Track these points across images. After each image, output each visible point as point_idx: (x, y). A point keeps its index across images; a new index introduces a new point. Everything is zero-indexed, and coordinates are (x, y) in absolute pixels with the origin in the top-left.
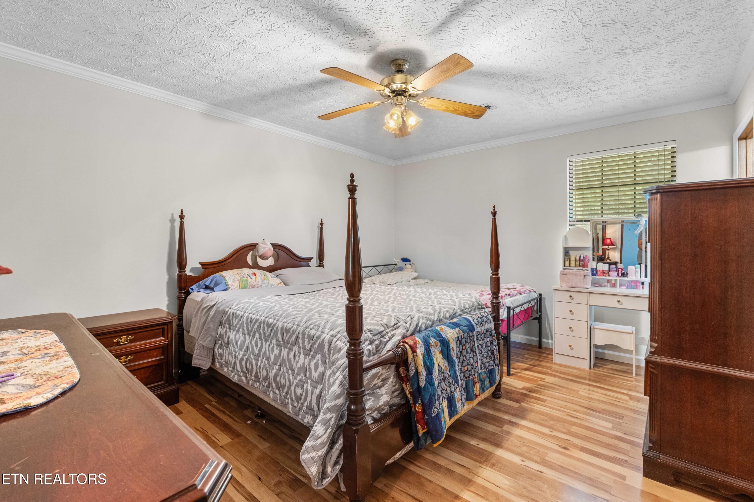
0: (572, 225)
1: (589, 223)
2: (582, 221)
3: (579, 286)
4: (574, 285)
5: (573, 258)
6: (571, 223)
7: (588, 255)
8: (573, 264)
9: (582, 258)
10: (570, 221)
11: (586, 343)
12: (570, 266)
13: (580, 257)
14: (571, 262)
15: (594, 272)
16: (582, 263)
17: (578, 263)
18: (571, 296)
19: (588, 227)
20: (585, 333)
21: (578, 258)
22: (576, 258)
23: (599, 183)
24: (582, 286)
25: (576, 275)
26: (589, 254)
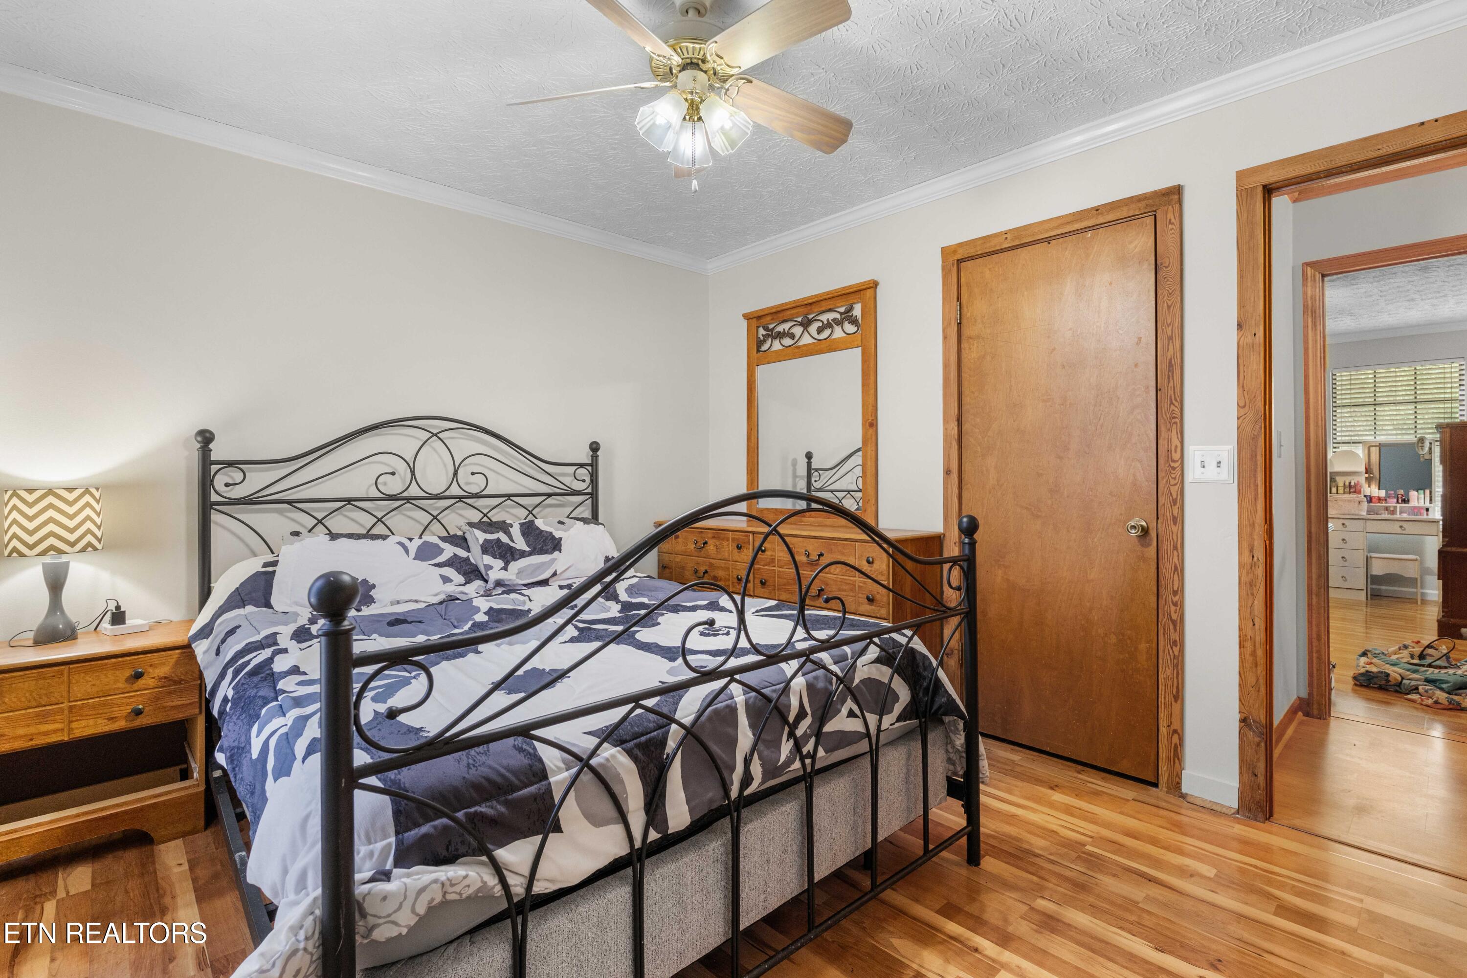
0: (1335, 448)
1: (1361, 445)
2: (1349, 443)
3: (1353, 512)
4: (1347, 512)
5: (1341, 484)
6: (1335, 445)
7: (1360, 481)
8: (1341, 491)
9: (1352, 484)
10: (1334, 443)
11: (1362, 572)
12: (1337, 493)
13: (1350, 483)
14: (1339, 488)
15: (1370, 499)
16: (1352, 490)
17: (1347, 490)
18: (1343, 524)
19: (1360, 451)
20: (1361, 563)
21: (1347, 483)
22: (1344, 484)
23: (1370, 400)
24: (1357, 513)
25: (1349, 501)
26: (1362, 479)
